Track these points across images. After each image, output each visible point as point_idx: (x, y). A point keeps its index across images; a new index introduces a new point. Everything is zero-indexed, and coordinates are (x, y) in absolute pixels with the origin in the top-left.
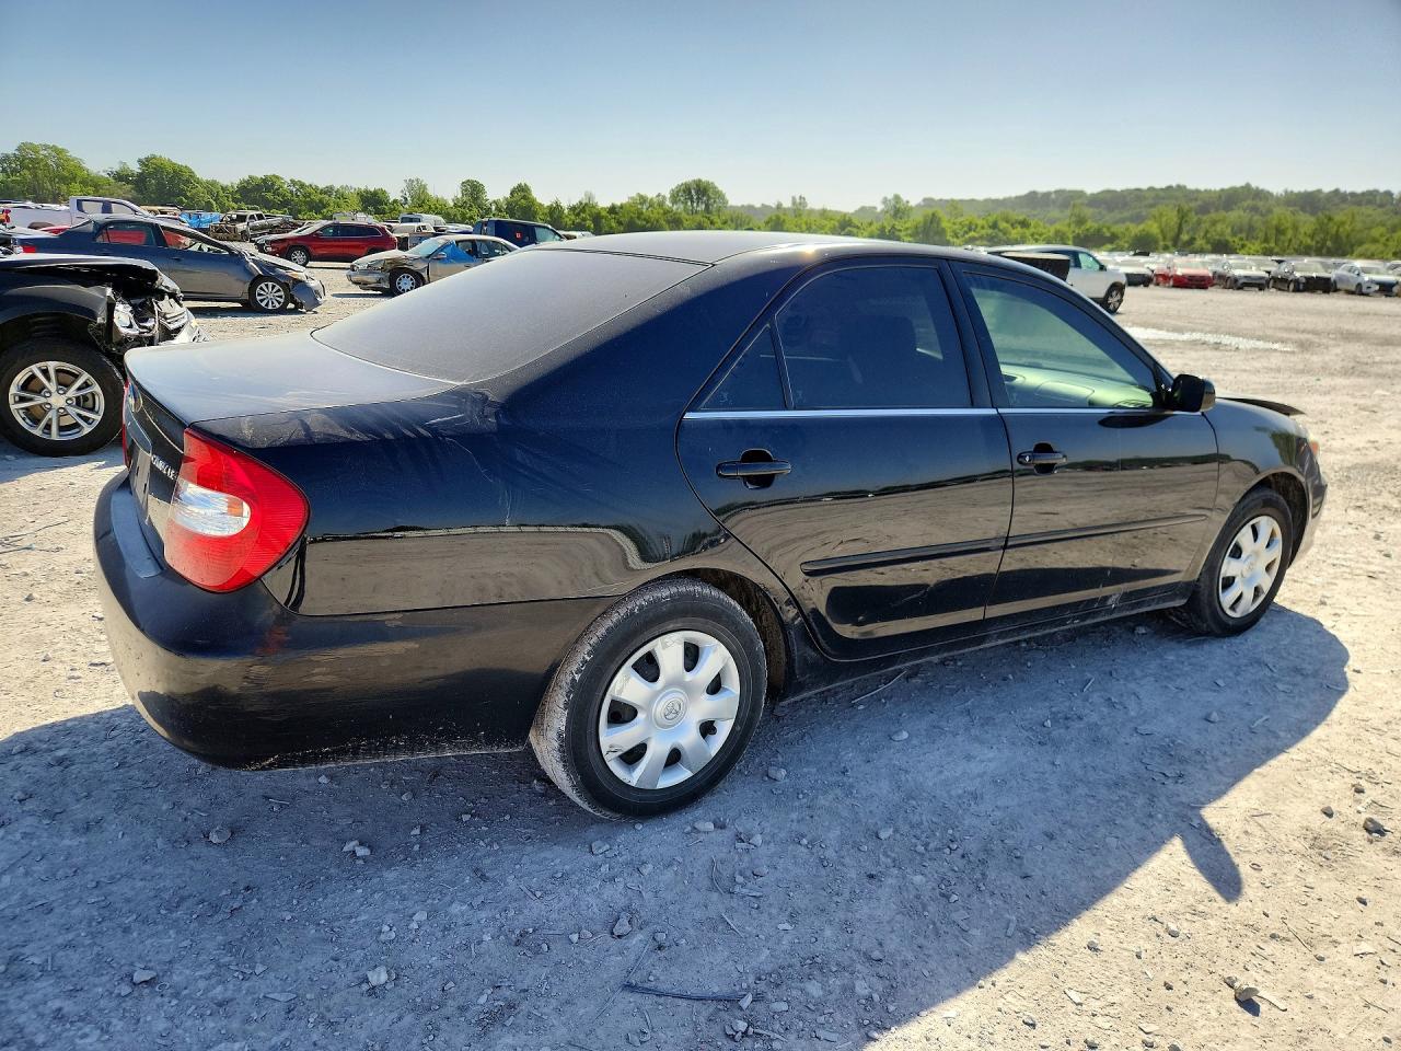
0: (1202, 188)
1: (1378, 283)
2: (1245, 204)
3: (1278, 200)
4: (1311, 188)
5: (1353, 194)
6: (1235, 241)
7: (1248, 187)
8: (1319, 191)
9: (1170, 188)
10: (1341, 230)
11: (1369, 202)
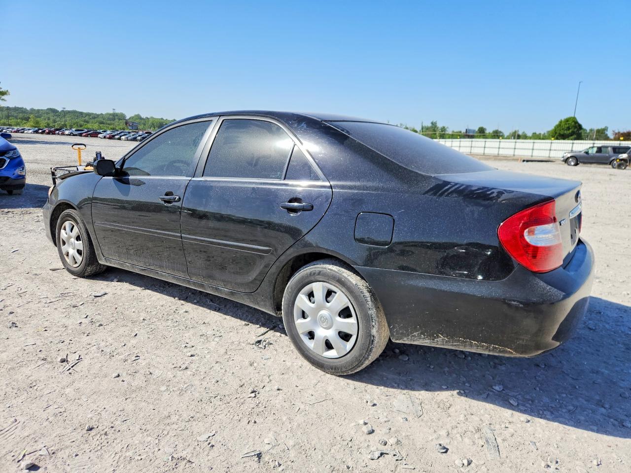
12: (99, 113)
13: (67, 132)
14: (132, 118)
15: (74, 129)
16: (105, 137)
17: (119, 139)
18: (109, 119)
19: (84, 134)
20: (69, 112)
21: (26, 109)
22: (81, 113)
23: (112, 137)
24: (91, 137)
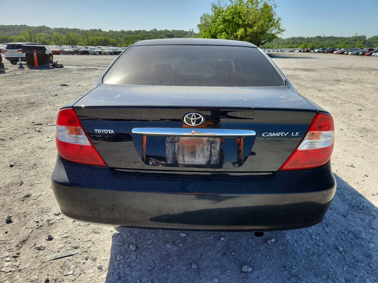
0: (32, 26)
1: (98, 52)
2: (45, 31)
3: (53, 30)
4: (61, 27)
5: (71, 29)
6: (47, 41)
7: (44, 26)
8: (63, 28)
9: (22, 25)
10: (72, 38)
11: (75, 31)
12: (347, 37)
13: (316, 51)
14: (370, 39)
15: (321, 49)
16: (338, 53)
17: (347, 54)
18: (353, 40)
19: (326, 52)
20: (328, 38)
21: (304, 38)
22: (336, 38)
23: (342, 53)
24: (329, 53)
